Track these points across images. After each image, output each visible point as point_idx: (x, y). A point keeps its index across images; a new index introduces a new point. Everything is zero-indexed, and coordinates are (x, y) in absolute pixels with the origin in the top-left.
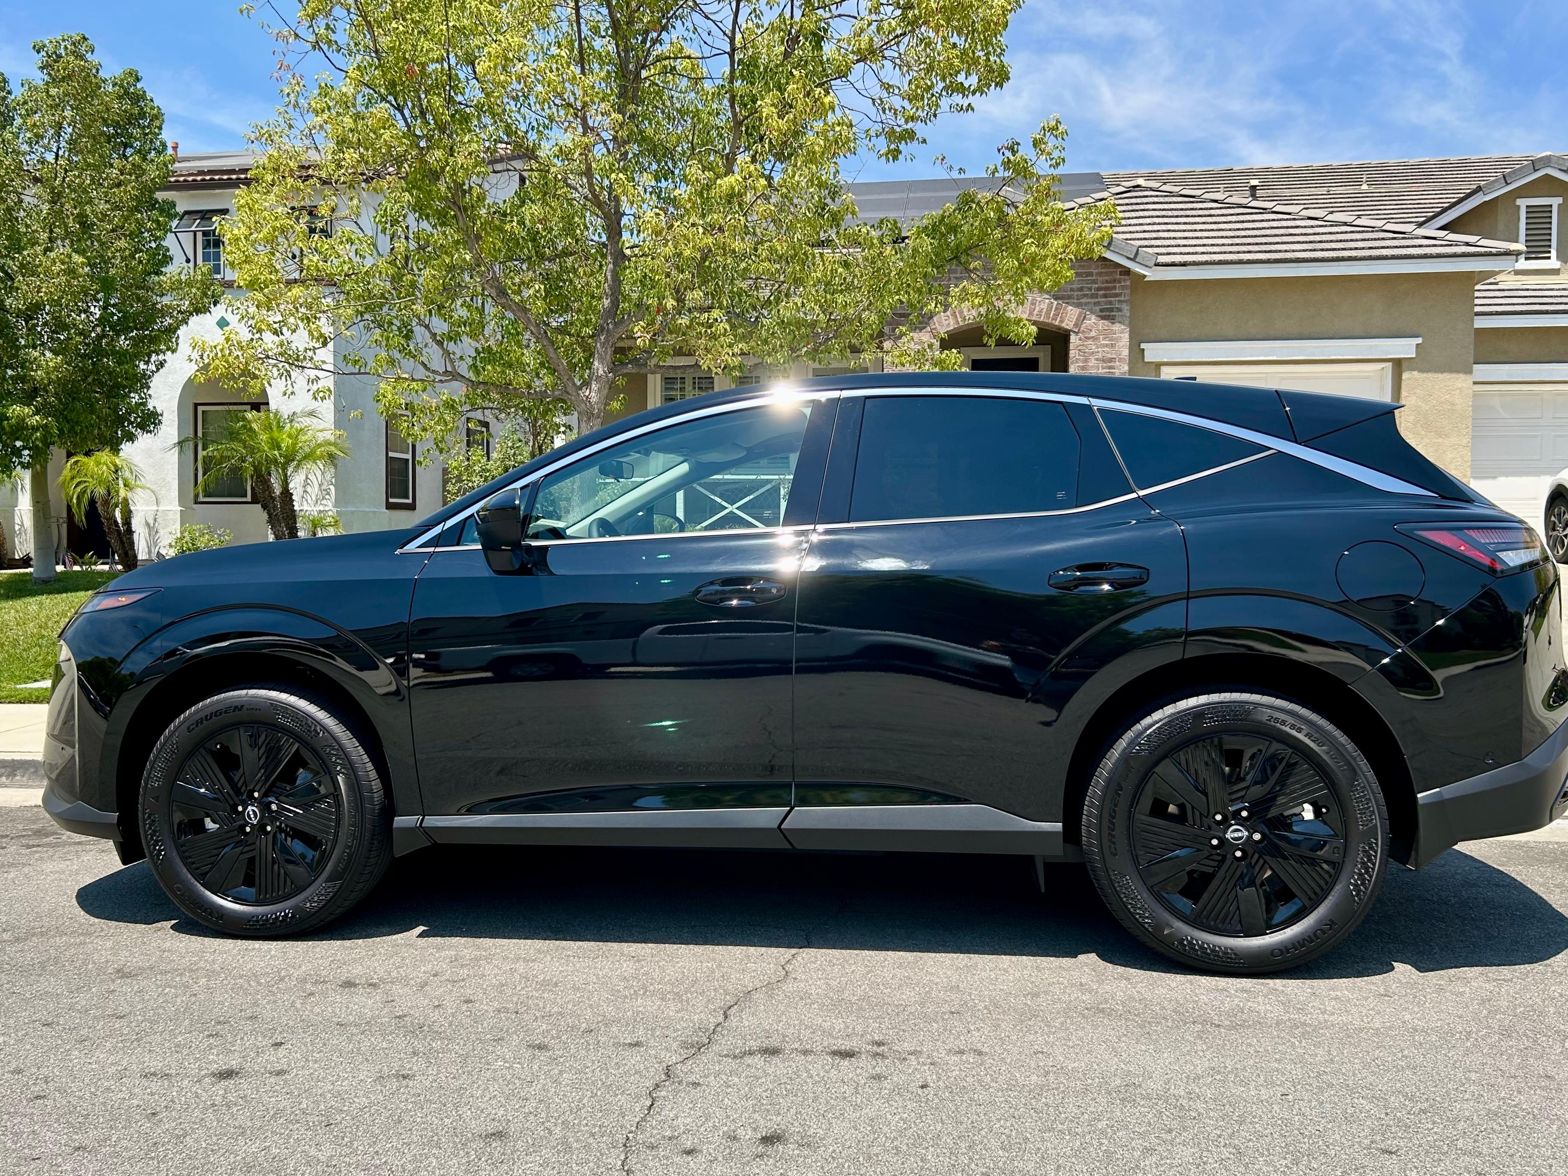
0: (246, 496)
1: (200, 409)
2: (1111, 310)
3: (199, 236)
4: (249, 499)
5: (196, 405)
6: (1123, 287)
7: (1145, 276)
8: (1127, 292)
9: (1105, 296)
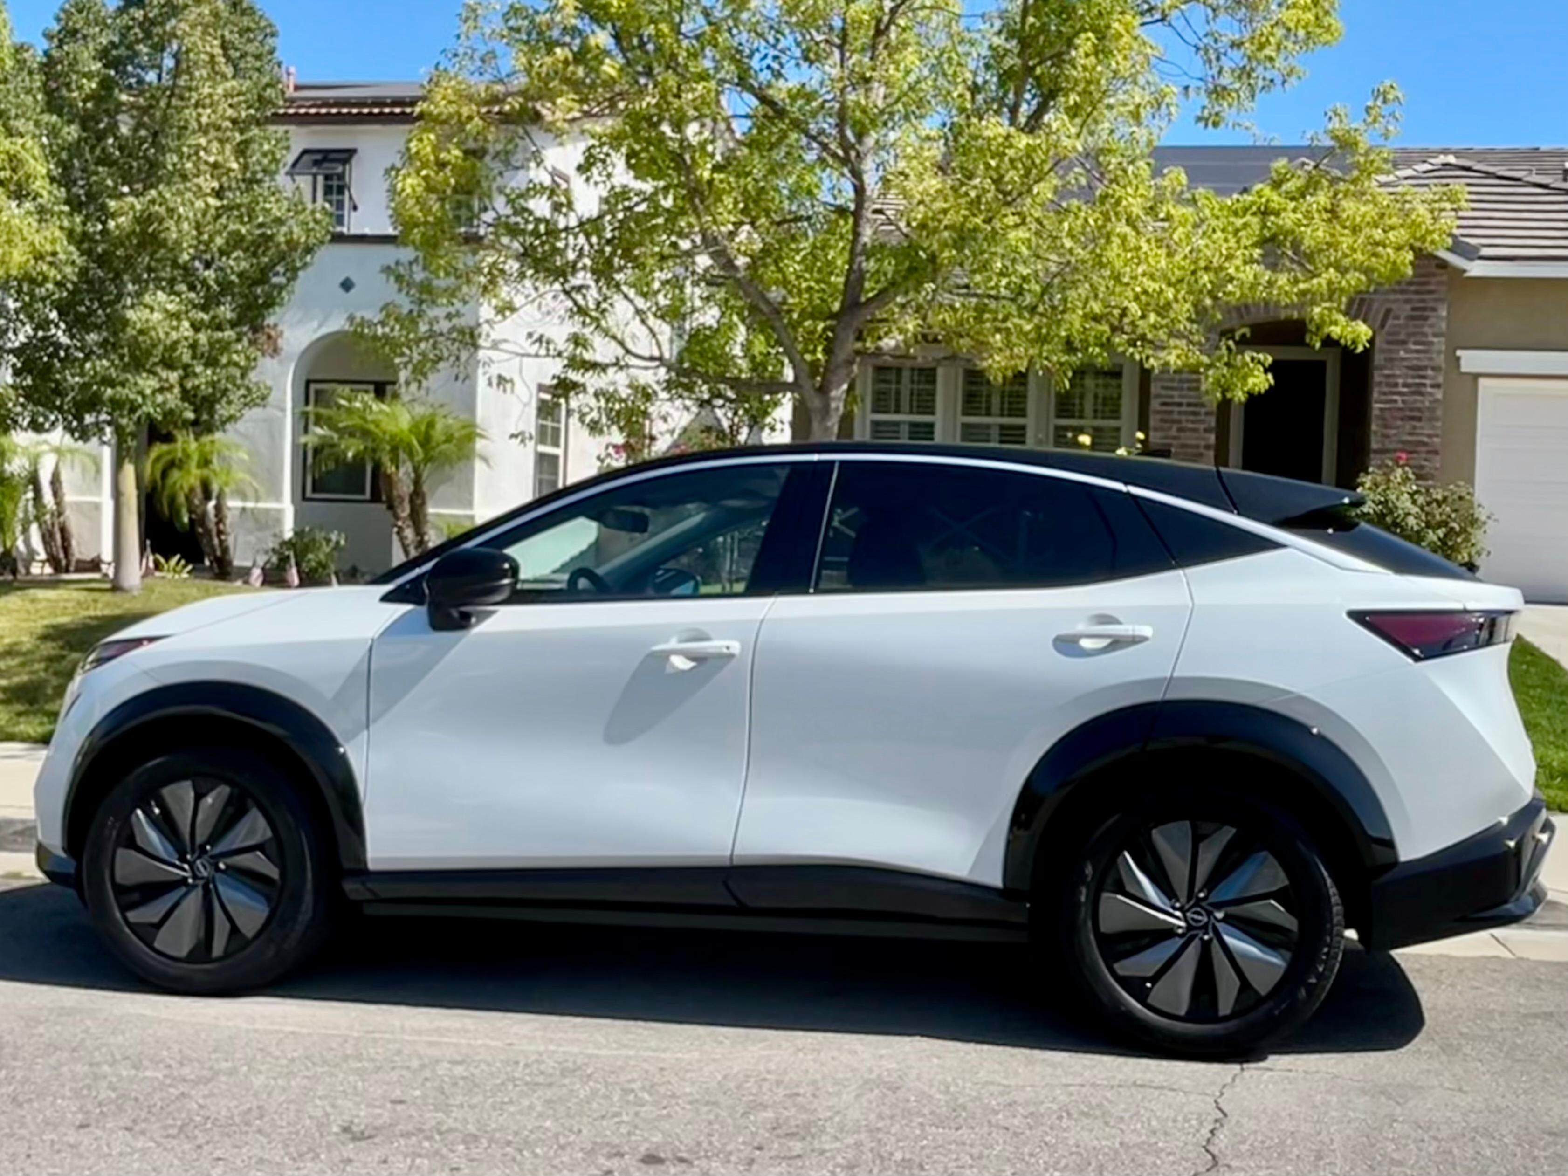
0: (363, 492)
1: (313, 387)
2: (1424, 309)
3: (320, 179)
4: (368, 495)
5: (308, 383)
6: (1440, 283)
7: (1465, 271)
8: (1443, 288)
9: (1417, 292)
